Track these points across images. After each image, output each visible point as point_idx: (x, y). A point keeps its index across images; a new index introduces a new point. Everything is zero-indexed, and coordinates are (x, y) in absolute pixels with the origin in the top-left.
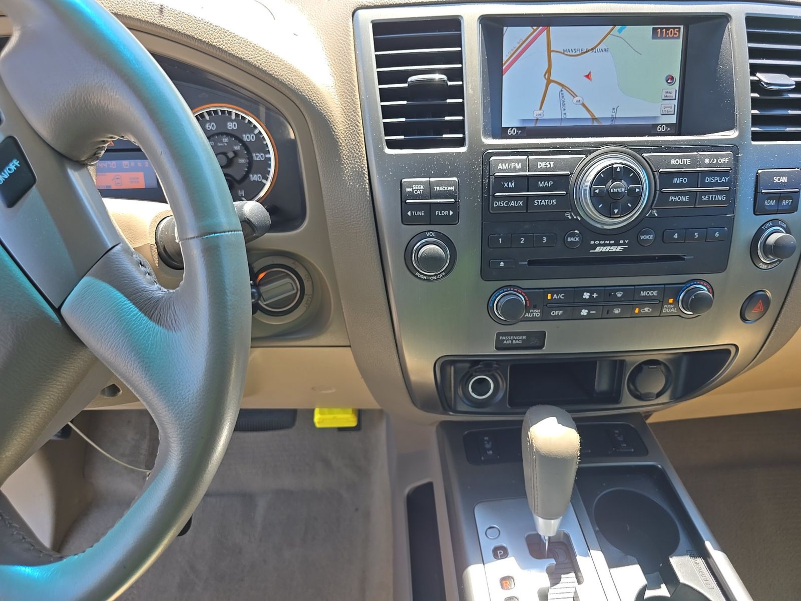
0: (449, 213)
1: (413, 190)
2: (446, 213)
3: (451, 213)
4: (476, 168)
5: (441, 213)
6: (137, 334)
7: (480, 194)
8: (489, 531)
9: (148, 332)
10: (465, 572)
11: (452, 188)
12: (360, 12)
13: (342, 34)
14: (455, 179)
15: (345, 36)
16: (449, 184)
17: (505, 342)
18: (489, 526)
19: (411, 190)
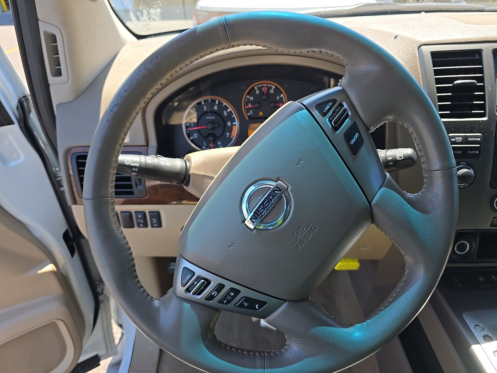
0: (476, 152)
1: (456, 140)
2: (475, 152)
3: (477, 152)
4: (492, 129)
5: (471, 152)
6: (410, 215)
7: (494, 142)
8: (476, 327)
9: (414, 214)
10: (470, 349)
11: (479, 139)
12: (422, 47)
13: (412, 58)
14: (480, 134)
15: (414, 59)
16: (477, 137)
17: (495, 222)
18: (475, 325)
19: (454, 140)
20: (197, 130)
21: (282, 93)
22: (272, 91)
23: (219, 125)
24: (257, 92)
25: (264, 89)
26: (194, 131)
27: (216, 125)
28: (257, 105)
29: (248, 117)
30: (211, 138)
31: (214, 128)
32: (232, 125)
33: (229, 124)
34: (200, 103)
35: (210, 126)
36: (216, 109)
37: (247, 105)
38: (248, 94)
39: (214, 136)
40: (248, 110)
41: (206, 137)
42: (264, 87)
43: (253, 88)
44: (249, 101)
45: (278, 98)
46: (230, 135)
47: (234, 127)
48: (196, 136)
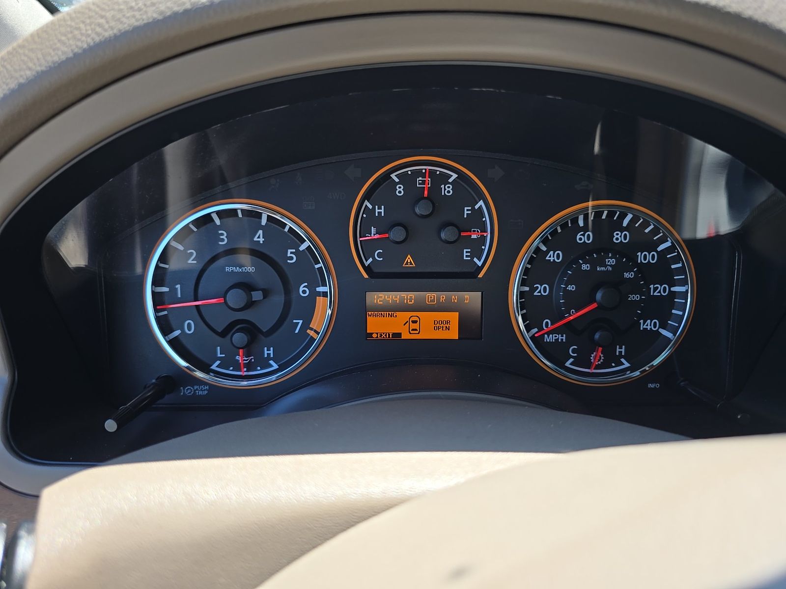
20: (195, 307)
21: (482, 197)
22: (447, 190)
23: (266, 293)
24: (400, 190)
25: (424, 182)
26: (184, 314)
27: (257, 296)
28: (398, 234)
29: (367, 269)
30: (239, 338)
31: (250, 304)
32: (314, 295)
33: (303, 290)
34: (208, 218)
35: (236, 298)
36: (261, 240)
37: (365, 231)
38: (367, 196)
39: (252, 331)
40: (367, 248)
41: (223, 334)
42: (424, 176)
43: (387, 176)
44: (370, 219)
45: (467, 211)
46: (306, 325)
47: (320, 300)
48: (189, 327)
